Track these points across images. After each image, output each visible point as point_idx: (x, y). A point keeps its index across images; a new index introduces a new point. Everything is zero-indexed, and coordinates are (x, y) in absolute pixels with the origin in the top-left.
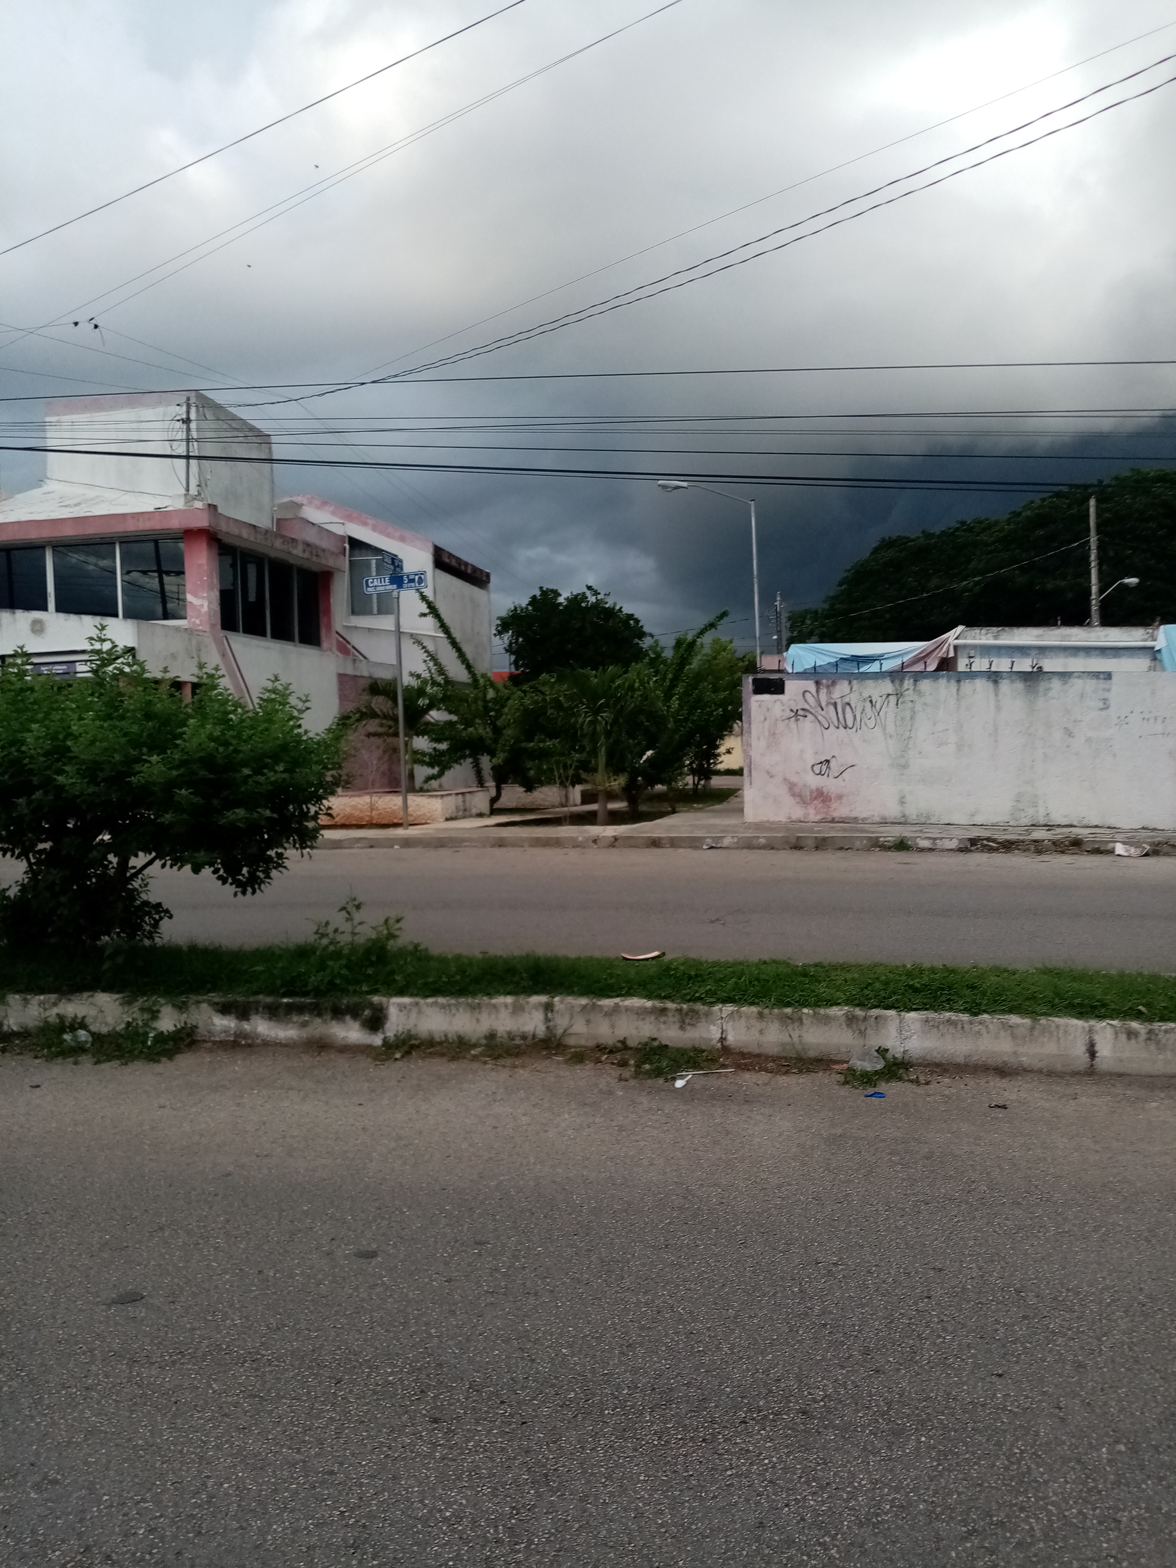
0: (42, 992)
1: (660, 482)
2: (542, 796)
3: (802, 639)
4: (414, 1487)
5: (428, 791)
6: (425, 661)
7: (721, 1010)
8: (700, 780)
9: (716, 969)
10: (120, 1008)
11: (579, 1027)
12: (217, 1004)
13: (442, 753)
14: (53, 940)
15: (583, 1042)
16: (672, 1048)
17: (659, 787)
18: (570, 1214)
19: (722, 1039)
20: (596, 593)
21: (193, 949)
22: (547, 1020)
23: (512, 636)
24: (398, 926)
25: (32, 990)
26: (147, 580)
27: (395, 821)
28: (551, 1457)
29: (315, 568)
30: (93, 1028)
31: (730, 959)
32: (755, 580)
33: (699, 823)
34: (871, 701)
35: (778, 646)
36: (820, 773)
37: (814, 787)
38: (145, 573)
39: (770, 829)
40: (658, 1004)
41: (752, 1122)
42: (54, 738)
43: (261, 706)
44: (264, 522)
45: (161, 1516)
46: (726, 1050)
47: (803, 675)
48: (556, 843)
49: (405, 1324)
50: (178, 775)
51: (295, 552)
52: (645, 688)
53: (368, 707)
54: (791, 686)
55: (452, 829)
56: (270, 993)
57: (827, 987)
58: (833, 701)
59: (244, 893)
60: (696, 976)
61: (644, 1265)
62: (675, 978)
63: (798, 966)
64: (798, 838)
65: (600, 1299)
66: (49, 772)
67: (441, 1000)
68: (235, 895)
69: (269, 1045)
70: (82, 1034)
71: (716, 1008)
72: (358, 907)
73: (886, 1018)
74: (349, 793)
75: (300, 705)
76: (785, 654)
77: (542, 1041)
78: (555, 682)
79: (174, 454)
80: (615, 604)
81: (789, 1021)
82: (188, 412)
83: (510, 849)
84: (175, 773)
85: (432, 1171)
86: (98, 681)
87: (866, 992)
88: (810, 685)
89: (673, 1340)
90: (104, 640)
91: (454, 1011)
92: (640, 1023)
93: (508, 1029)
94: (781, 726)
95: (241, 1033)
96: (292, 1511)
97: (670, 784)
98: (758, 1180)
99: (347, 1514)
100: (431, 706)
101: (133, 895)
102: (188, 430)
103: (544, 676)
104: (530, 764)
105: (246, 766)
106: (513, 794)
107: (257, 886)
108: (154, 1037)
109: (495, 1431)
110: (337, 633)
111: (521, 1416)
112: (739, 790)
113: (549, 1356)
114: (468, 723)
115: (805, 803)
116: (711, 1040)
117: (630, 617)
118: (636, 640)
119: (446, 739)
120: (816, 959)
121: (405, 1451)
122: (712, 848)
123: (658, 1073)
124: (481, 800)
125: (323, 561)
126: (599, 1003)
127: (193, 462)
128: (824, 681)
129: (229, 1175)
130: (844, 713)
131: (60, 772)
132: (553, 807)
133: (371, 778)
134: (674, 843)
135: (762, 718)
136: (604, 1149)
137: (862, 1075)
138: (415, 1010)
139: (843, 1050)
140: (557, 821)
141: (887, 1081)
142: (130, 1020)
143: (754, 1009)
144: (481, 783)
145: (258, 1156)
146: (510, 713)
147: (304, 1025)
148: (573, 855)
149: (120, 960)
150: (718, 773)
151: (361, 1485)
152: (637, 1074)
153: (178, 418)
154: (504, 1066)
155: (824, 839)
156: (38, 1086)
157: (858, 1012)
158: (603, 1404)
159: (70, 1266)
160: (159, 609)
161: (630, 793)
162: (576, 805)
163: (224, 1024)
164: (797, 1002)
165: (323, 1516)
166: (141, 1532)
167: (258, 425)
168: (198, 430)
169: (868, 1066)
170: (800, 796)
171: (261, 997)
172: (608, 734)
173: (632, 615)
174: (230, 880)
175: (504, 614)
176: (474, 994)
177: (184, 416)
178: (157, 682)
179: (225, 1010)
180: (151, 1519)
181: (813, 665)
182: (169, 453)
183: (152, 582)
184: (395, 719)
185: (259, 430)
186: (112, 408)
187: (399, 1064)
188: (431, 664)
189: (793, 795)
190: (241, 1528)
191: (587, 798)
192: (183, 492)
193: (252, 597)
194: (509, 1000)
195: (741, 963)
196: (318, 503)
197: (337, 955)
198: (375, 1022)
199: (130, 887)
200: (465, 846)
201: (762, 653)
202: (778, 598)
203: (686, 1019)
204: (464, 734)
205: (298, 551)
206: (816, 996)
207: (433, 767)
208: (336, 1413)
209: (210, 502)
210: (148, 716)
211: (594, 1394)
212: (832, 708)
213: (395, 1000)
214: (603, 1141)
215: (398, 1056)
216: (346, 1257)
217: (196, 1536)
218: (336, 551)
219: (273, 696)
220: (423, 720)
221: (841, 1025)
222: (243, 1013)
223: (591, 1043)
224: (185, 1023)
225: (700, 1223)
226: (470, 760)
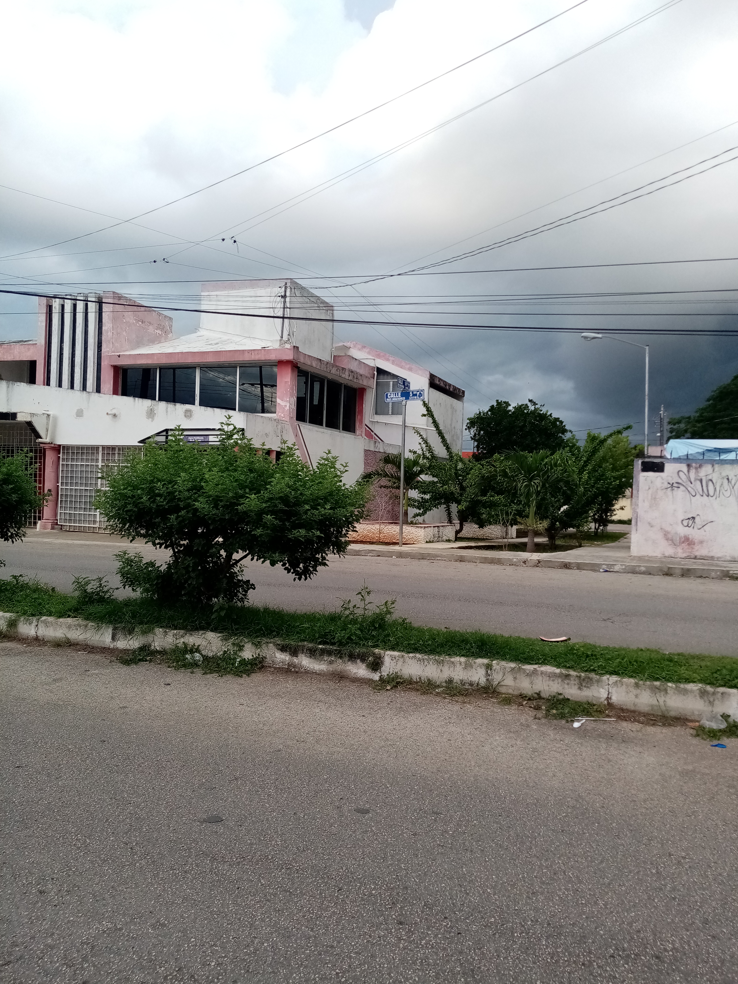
0: (176, 629)
1: (583, 334)
2: (490, 531)
3: (678, 435)
4: (384, 964)
5: (416, 524)
6: (420, 444)
7: (608, 679)
8: (599, 526)
9: (606, 652)
10: (221, 642)
11: (509, 681)
12: (279, 645)
13: (426, 501)
14: (184, 598)
15: (510, 691)
16: (572, 701)
17: (571, 530)
18: (497, 802)
19: (608, 699)
20: (535, 404)
21: (267, 611)
22: (487, 674)
23: (477, 430)
24: (393, 606)
25: (170, 627)
26: (253, 389)
27: (394, 541)
28: (476, 958)
29: (355, 386)
30: (204, 653)
31: (617, 646)
32: (647, 397)
33: (597, 554)
34: (728, 479)
35: (660, 440)
36: (688, 526)
37: (682, 535)
38: (252, 385)
39: (648, 561)
40: (564, 671)
41: (627, 755)
42: (194, 480)
43: (318, 468)
44: (326, 357)
45: (225, 957)
46: (610, 705)
47: (678, 460)
48: (498, 562)
49: (385, 859)
50: (266, 507)
51: (343, 376)
52: (565, 465)
53: (383, 471)
54: (668, 467)
55: (430, 548)
56: (311, 641)
57: (687, 670)
58: (699, 478)
59: (300, 579)
60: (592, 655)
61: (546, 841)
62: (577, 655)
63: (666, 654)
64: (669, 568)
65: (515, 860)
66: (189, 501)
67: (418, 655)
68: (295, 580)
69: (308, 673)
70: (197, 656)
71: (605, 678)
72: (369, 593)
73: (729, 695)
74: (366, 522)
75: (342, 469)
76: (665, 446)
77: (482, 687)
78: (503, 460)
79: (275, 315)
80: (547, 411)
81: (657, 690)
82: (285, 291)
83: (467, 563)
84: (264, 505)
85: (407, 763)
86: (223, 449)
87: (715, 675)
88: (684, 467)
89: (564, 893)
90: (229, 425)
91: (426, 663)
92: (551, 683)
93: (461, 678)
94: (660, 493)
95: (292, 664)
96: (306, 967)
97: (579, 528)
98: (630, 795)
99: (340, 975)
100: (421, 472)
101: (233, 575)
102: (285, 302)
103: (496, 456)
104: (483, 510)
105: (307, 504)
106: (471, 529)
107: (308, 576)
108: (239, 662)
109: (440, 936)
110: (366, 425)
111: (457, 928)
112: (628, 534)
113: (479, 892)
114: (444, 483)
115: (675, 545)
116: (600, 698)
117: (557, 419)
118: (561, 435)
119: (429, 493)
120: (680, 651)
121: (380, 940)
122: (607, 571)
123: (562, 716)
124: (449, 532)
125: (361, 382)
126: (523, 667)
127: (286, 321)
128: (694, 465)
129: (279, 751)
130: (707, 486)
131: (196, 500)
132: (497, 538)
133: (380, 513)
134: (579, 567)
135: (647, 488)
136: (523, 762)
137: (709, 732)
138: (401, 660)
139: (696, 713)
140: (499, 548)
141: (728, 737)
142: (226, 650)
143: (632, 681)
144: (450, 521)
145: (298, 741)
146: (472, 478)
147: (331, 663)
148: (510, 570)
149: (223, 614)
150: (613, 522)
151: (351, 957)
152: (546, 716)
153: (280, 295)
154: (457, 701)
155: (689, 570)
156: (169, 684)
157: (709, 688)
158: (513, 929)
159: (180, 795)
160: (259, 406)
161: (551, 532)
162: (513, 538)
163: (282, 657)
164: (663, 678)
165: (325, 973)
166: (213, 964)
167: (327, 300)
168: (290, 302)
169: (714, 726)
170: (672, 540)
171: (305, 643)
172: (538, 493)
173: (559, 418)
174: (292, 571)
175: (472, 416)
176: (439, 654)
177: (283, 294)
178: (257, 450)
179: (283, 649)
180: (219, 957)
181: (686, 453)
182: (272, 315)
183: (257, 390)
184: (399, 479)
185: (327, 303)
186: (240, 288)
187: (389, 693)
188: (424, 446)
189: (667, 539)
190: (273, 972)
191: (520, 534)
192: (279, 338)
193: (316, 402)
194: (463, 659)
195: (624, 649)
196: (360, 347)
197: (354, 621)
198: (376, 665)
199: (232, 570)
200: (437, 560)
201: (648, 445)
202: (662, 409)
203: (582, 683)
204: (441, 489)
205: (346, 375)
206: (677, 675)
207: (420, 509)
208: (337, 909)
209: (294, 345)
210: (251, 471)
211: (508, 922)
212: (698, 483)
213: (388, 652)
214: (521, 757)
215: (389, 688)
216: (349, 811)
217: (246, 973)
218: (369, 376)
219: (326, 462)
220: (416, 480)
221: (695, 696)
222: (294, 652)
223: (516, 693)
224: (259, 655)
225: (587, 818)
226: (445, 506)
